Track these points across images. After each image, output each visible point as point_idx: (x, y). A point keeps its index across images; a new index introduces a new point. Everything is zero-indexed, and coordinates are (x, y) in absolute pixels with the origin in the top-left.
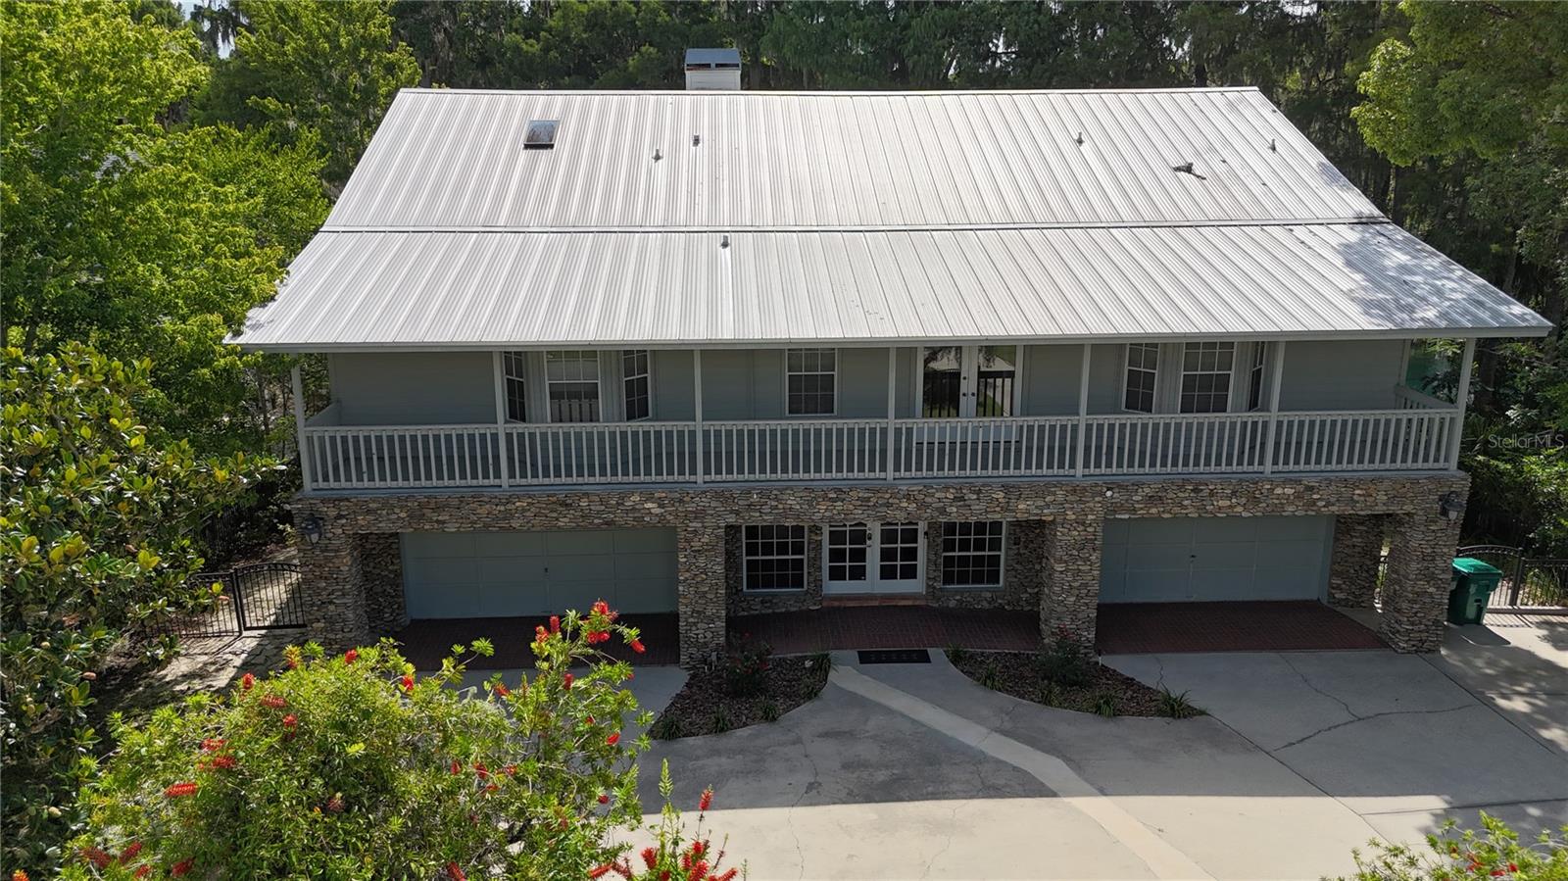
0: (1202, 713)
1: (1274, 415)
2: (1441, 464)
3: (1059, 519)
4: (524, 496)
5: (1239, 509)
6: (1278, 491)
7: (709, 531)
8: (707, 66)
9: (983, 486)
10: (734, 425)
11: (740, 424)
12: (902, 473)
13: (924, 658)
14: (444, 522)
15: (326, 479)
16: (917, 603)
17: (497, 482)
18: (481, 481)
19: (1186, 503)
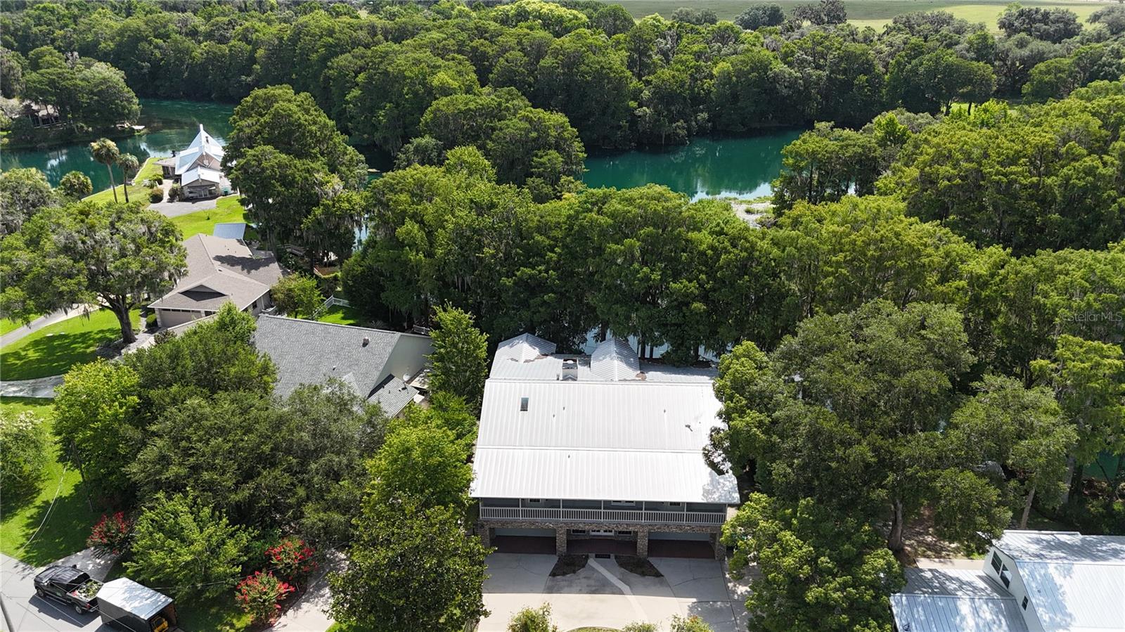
0: (662, 576)
1: (685, 513)
3: (639, 531)
5: (678, 531)
6: (686, 528)
7: (563, 530)
9: (622, 524)
11: (570, 510)
12: (605, 520)
14: (508, 526)
16: (612, 538)
17: (519, 518)
18: (516, 518)
19: (666, 529)
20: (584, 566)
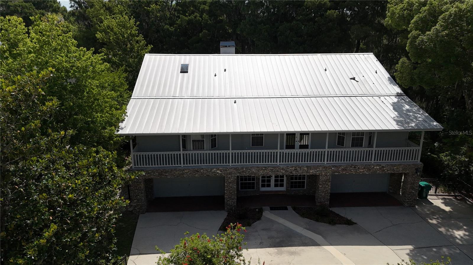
0: (356, 223)
1: (374, 149)
2: (416, 161)
3: (320, 175)
4: (187, 169)
5: (365, 172)
6: (375, 167)
7: (233, 177)
8: (226, 46)
9: (302, 166)
10: (239, 151)
11: (241, 151)
12: (281, 163)
13: (286, 209)
14: (167, 176)
15: (138, 165)
16: (284, 193)
17: (180, 165)
18: (176, 165)
19: (352, 170)
20: (259, 219)
